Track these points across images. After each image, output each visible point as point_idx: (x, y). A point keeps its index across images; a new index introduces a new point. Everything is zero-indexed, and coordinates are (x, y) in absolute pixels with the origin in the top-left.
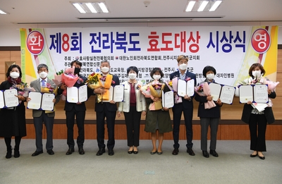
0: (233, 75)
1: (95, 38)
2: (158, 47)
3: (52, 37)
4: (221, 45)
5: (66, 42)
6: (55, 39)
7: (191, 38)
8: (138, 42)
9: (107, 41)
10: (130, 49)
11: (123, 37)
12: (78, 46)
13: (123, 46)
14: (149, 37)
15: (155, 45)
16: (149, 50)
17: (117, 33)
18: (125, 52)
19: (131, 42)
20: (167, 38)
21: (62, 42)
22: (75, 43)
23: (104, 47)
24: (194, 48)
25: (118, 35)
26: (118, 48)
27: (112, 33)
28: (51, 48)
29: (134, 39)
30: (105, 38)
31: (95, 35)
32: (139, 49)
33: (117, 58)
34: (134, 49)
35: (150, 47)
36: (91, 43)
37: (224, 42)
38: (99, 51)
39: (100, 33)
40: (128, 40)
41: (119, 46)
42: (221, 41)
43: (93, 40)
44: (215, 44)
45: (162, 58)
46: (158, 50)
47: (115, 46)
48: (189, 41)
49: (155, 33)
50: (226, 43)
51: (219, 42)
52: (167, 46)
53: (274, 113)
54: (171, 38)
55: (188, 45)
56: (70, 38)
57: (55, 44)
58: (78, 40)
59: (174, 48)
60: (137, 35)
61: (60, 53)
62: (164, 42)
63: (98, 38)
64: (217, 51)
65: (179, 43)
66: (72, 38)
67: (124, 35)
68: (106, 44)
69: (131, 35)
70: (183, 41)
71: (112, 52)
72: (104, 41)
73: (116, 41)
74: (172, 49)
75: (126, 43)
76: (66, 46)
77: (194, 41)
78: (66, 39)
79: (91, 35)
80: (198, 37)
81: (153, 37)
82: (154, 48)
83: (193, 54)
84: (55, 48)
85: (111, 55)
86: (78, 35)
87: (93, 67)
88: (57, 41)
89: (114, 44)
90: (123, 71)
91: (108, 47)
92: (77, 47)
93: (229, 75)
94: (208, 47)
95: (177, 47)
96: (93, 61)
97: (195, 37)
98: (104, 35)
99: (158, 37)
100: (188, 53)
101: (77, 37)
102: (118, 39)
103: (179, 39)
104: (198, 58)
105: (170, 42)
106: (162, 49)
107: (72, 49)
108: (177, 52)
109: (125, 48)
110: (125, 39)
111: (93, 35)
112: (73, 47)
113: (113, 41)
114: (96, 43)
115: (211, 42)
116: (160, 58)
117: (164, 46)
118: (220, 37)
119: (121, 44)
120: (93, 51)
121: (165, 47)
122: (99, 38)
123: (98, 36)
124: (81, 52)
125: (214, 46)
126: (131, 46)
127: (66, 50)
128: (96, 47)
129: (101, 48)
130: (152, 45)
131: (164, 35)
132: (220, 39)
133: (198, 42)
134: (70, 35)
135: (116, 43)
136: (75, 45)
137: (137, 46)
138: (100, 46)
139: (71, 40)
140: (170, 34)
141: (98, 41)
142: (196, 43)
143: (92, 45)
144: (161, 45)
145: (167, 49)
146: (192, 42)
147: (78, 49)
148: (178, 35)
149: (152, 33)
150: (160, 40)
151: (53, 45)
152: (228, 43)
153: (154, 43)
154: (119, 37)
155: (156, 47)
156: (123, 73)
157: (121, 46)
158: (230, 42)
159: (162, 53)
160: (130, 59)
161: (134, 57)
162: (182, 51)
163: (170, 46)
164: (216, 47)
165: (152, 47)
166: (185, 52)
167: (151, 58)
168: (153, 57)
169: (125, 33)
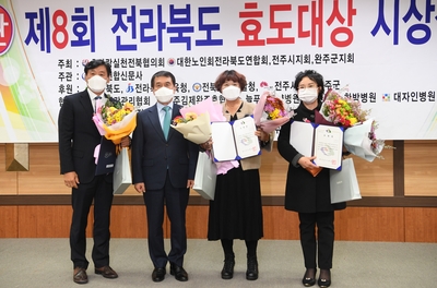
0: (432, 95)
1: (124, 18)
2: (261, 36)
3: (31, 16)
4: (404, 28)
5: (61, 29)
6: (37, 21)
7: (336, 13)
8: (217, 27)
9: (150, 25)
10: (199, 43)
11: (184, 16)
12: (87, 37)
13: (185, 35)
14: (242, 15)
15: (255, 33)
16: (240, 43)
17: (172, 7)
18: (189, 48)
19: (202, 27)
20: (280, 17)
21: (52, 28)
22: (80, 30)
23: (144, 39)
24: (342, 37)
25: (173, 11)
26: (173, 40)
27: (160, 7)
28: (27, 42)
29: (208, 19)
30: (146, 19)
31: (124, 11)
32: (220, 42)
33: (172, 62)
34: (209, 42)
35: (242, 37)
36: (115, 30)
38: (133, 48)
39: (133, 8)
40: (194, 22)
41: (176, 35)
42: (406, 19)
43: (120, 23)
44: (391, 25)
45: (270, 60)
46: (261, 43)
47: (166, 36)
48: (329, 22)
49: (254, 5)
50: (416, 22)
51: (401, 21)
52: (280, 33)
54: (290, 16)
55: (327, 30)
56: (69, 19)
57: (38, 33)
58: (88, 23)
59: (297, 39)
60: (215, 10)
61: (49, 51)
62: (273, 25)
63: (129, 19)
64: (396, 42)
65: (307, 26)
66: (74, 18)
67: (187, 11)
68: (148, 33)
69: (202, 11)
70: (317, 21)
71: (160, 49)
72: (144, 26)
73: (168, 25)
74: (291, 41)
75: (191, 30)
76: (60, 37)
77: (342, 20)
78: (60, 21)
79: (115, 11)
80: (352, 12)
81: (250, 15)
82: (251, 38)
83: (340, 51)
84: (36, 41)
85: (159, 55)
86: (87, 12)
87: (120, 82)
88: (40, 27)
89: (164, 31)
90: (184, 91)
91: (152, 39)
92: (84, 38)
93: (423, 95)
94: (374, 32)
95: (302, 34)
96: (120, 70)
97: (344, 12)
98: (143, 12)
99: (260, 14)
100: (329, 48)
101: (85, 18)
102: (173, 21)
103: (307, 17)
104: (351, 58)
105: (288, 25)
106: (271, 41)
107: (74, 44)
108: (303, 46)
109: (188, 40)
110: (187, 20)
111: (119, 12)
112: (76, 38)
113: (162, 26)
114: (125, 29)
115: (381, 21)
116: (265, 61)
117: (274, 33)
118: (403, 12)
119: (181, 31)
120: (120, 47)
121: (277, 36)
122: (132, 19)
123: (129, 14)
124: (93, 50)
125: (388, 31)
126: (203, 35)
127: (61, 46)
128: (127, 39)
129: (137, 41)
130: (247, 33)
131: (274, 8)
132: (402, 14)
133: (350, 24)
134: (70, 13)
135: (170, 30)
136: (80, 35)
137: (215, 35)
138: (134, 37)
139: (71, 25)
140: (288, 8)
141: (129, 25)
142: (345, 25)
143: (118, 33)
144: (267, 32)
145: (281, 40)
146: (336, 24)
147: (86, 43)
148: (302, 9)
149: (248, 6)
150: (265, 21)
151: (32, 34)
152: (423, 21)
153: (251, 27)
154: (176, 16)
155: (256, 37)
156: (184, 94)
157: (180, 35)
158: (428, 20)
159: (269, 51)
160: (199, 63)
161: (209, 59)
162: (314, 43)
163: (287, 33)
164: (392, 33)
165: (247, 37)
166: (320, 45)
167: (245, 62)
168: (250, 58)
169: (188, 6)
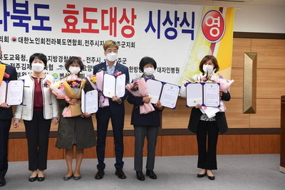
0: (178, 69)
2: (77, 27)
4: (163, 29)
7: (124, 17)
8: (47, 18)
10: (34, 28)
11: (24, 9)
13: (24, 21)
14: (65, 12)
15: (74, 24)
16: (64, 31)
17: (14, 1)
18: (27, 31)
19: (37, 17)
20: (90, 15)
24: (128, 32)
25: (15, 5)
26: (15, 24)
29: (41, 12)
32: (49, 29)
33: (14, 40)
34: (42, 28)
35: (65, 27)
37: (168, 25)
40: (31, 13)
41: (18, 21)
42: (164, 24)
44: (156, 27)
45: (83, 43)
46: (78, 31)
47: (10, 22)
48: (121, 22)
49: (73, 6)
50: (170, 26)
51: (161, 25)
52: (90, 26)
53: (228, 119)
54: (97, 16)
55: (119, 27)
59: (100, 31)
60: (47, 7)
62: (85, 21)
64: (159, 37)
65: (107, 23)
67: (26, 5)
69: (37, 6)
70: (113, 20)
71: (6, 30)
73: (12, 13)
74: (97, 31)
75: (29, 18)
77: (128, 21)
80: (134, 17)
81: (70, 12)
82: (71, 27)
83: (127, 40)
85: (4, 34)
89: (9, 18)
90: (24, 60)
93: (173, 69)
94: (147, 30)
95: (104, 28)
97: (129, 16)
99: (77, 13)
100: (119, 38)
102: (15, 11)
103: (107, 17)
104: (133, 45)
105: (95, 21)
106: (84, 31)
108: (105, 36)
109: (26, 26)
110: (26, 12)
113: (6, 14)
115: (150, 24)
116: (80, 43)
117: (86, 26)
118: (163, 19)
119: (21, 18)
121: (88, 28)
125: (154, 30)
126: (38, 23)
130: (68, 24)
131: (86, 10)
132: (162, 21)
133: (133, 24)
135: (13, 17)
137: (46, 24)
140: (95, 10)
142: (130, 24)
144: (81, 25)
145: (90, 30)
146: (125, 23)
148: (104, 12)
149: (69, 6)
150: (80, 17)
152: (173, 26)
153: (71, 21)
154: (17, 8)
155: (74, 27)
156: (24, 62)
157: (21, 21)
158: (176, 26)
159: (83, 37)
160: (35, 41)
161: (42, 39)
162: (111, 34)
163: (94, 26)
164: (157, 32)
165: (68, 27)
166: (115, 36)
167: (67, 43)
168: (70, 41)
169: (27, 2)
